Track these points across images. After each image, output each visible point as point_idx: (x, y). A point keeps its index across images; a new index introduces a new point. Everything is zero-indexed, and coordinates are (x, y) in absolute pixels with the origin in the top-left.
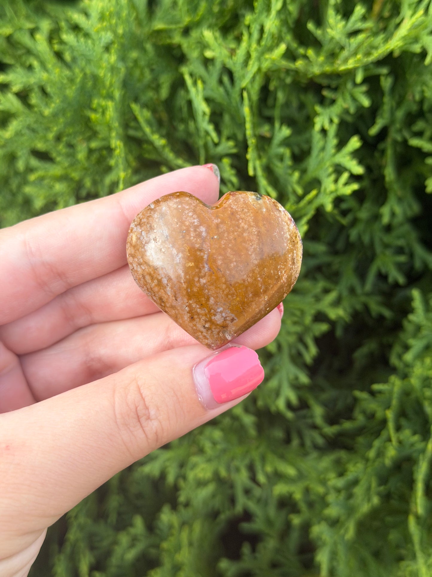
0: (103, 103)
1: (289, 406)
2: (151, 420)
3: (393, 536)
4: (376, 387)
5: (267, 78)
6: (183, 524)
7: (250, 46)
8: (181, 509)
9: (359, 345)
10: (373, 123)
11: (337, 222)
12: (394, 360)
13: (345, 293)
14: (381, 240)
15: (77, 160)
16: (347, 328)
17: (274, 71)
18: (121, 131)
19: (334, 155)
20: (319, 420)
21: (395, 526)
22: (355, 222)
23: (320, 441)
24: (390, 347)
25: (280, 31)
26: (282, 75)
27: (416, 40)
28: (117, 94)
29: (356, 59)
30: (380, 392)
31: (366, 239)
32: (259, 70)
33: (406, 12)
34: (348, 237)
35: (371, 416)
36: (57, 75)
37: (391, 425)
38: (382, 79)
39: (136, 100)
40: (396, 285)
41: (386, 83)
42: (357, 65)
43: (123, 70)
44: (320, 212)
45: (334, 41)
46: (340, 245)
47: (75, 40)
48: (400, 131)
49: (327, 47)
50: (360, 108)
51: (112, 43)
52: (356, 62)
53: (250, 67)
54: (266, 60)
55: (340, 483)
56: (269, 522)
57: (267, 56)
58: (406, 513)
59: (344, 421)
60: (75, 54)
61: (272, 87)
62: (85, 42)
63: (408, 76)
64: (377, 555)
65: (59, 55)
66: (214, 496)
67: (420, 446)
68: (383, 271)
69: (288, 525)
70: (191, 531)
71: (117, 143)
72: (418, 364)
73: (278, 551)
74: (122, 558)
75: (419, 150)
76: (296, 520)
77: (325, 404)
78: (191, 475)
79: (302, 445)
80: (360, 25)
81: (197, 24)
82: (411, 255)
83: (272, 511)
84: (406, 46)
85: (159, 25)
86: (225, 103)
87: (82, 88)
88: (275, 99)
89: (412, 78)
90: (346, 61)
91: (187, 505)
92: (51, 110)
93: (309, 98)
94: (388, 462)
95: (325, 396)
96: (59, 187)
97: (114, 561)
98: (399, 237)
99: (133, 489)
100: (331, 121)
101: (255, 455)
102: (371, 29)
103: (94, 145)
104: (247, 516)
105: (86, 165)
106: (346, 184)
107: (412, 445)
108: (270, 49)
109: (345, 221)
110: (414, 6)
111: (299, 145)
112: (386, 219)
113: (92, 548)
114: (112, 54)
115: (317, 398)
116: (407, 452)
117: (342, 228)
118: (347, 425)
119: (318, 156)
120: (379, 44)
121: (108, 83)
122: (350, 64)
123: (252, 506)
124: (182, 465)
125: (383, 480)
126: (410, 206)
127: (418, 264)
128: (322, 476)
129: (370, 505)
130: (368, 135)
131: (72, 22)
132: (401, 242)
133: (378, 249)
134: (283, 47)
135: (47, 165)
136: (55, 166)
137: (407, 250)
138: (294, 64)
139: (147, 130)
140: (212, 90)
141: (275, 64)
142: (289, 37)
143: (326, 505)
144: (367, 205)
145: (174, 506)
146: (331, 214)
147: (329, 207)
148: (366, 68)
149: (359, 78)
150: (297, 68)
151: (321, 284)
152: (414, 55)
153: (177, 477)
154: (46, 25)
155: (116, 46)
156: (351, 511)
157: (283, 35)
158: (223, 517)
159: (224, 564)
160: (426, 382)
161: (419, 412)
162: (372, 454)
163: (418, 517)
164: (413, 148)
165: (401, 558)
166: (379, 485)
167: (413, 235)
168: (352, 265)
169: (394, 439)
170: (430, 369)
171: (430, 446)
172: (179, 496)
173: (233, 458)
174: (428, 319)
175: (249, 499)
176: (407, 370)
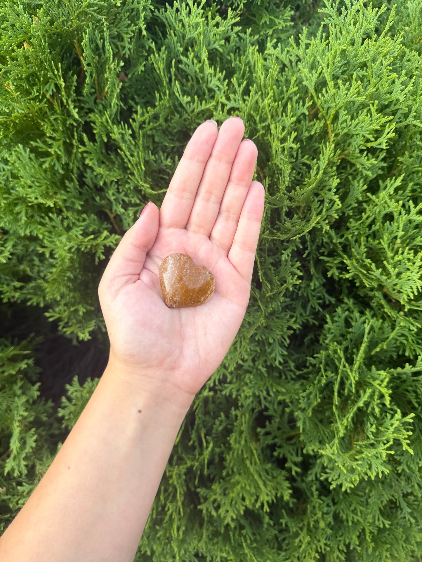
1: (280, 363)
3: (327, 414)
4: (316, 355)
6: (242, 415)
8: (240, 409)
9: (306, 336)
10: (304, 253)
12: (321, 342)
13: (299, 317)
14: (311, 294)
16: (300, 331)
19: (291, 268)
20: (293, 368)
21: (328, 409)
23: (294, 376)
24: (319, 336)
30: (318, 357)
31: (305, 295)
34: (298, 295)
35: (314, 366)
37: (323, 370)
40: (319, 311)
44: (287, 290)
48: (315, 254)
50: (299, 249)
55: (304, 394)
56: (275, 411)
58: (332, 404)
59: (303, 369)
64: (321, 421)
66: (252, 402)
67: (335, 377)
68: (313, 306)
69: (284, 412)
70: (245, 417)
72: (331, 344)
73: (279, 423)
74: (217, 430)
75: (323, 260)
76: (288, 410)
77: (294, 361)
78: (243, 394)
79: (286, 378)
82: (324, 299)
83: (276, 406)
91: (242, 406)
94: (323, 385)
95: (293, 358)
97: (214, 431)
98: (319, 293)
99: (218, 401)
100: (288, 256)
101: (268, 385)
104: (266, 409)
106: (297, 280)
107: (332, 377)
112: (312, 287)
113: (204, 427)
115: (290, 359)
116: (330, 380)
118: (305, 371)
123: (268, 405)
124: (238, 391)
125: (321, 392)
126: (321, 281)
127: (327, 302)
128: (297, 392)
129: (317, 402)
130: (302, 259)
132: (320, 295)
133: (311, 298)
137: (322, 297)
143: (299, 403)
145: (237, 408)
146: (292, 290)
147: (291, 288)
151: (289, 313)
152: (319, 229)
153: (237, 396)
156: (309, 405)
158: (256, 411)
159: (259, 430)
160: (335, 352)
161: (334, 363)
162: (316, 382)
163: (336, 406)
164: (320, 260)
165: (332, 422)
166: (320, 394)
167: (324, 291)
168: (300, 304)
169: (324, 376)
170: (336, 346)
171: (339, 378)
172: (238, 403)
173: (260, 387)
174: (333, 325)
175: (266, 402)
176: (327, 347)
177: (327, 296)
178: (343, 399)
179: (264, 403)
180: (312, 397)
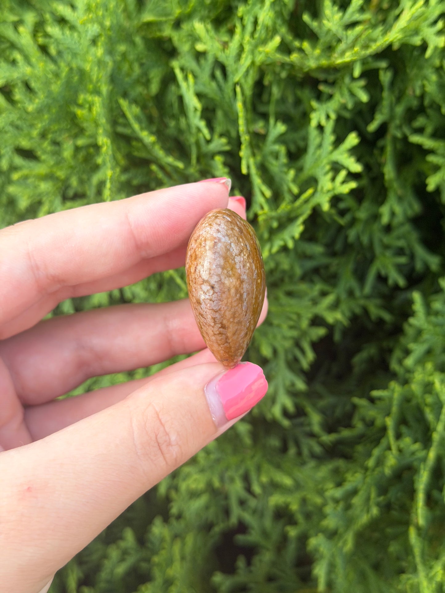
0: (90, 98)
1: (285, 413)
2: (172, 446)
3: (394, 548)
4: (375, 393)
5: (262, 72)
6: (176, 537)
7: (243, 38)
8: (174, 522)
9: (358, 350)
10: (372, 119)
11: (335, 221)
12: (394, 366)
13: (343, 296)
14: (381, 241)
15: (63, 159)
16: (345, 332)
17: (268, 65)
18: (108, 127)
19: (331, 152)
20: (316, 428)
21: (395, 537)
22: (353, 222)
23: (317, 449)
24: (390, 351)
25: (274, 23)
26: (278, 69)
27: (416, 32)
28: (105, 89)
29: (353, 52)
30: (380, 399)
31: (365, 240)
32: (253, 63)
33: (406, 3)
34: (346, 237)
35: (370, 424)
36: (41, 69)
37: (391, 433)
38: (381, 73)
39: (125, 95)
40: (397, 288)
41: (385, 77)
42: (355, 58)
43: (110, 64)
44: (316, 212)
45: (331, 34)
46: (339, 246)
47: (61, 33)
48: (400, 127)
49: (323, 40)
50: (358, 104)
51: (99, 36)
52: (353, 55)
53: (242, 61)
54: (260, 53)
55: (338, 493)
56: (265, 534)
57: (261, 49)
58: (407, 523)
59: (342, 428)
60: (61, 47)
61: (266, 82)
62: (71, 35)
63: (408, 71)
64: (377, 567)
65: (44, 49)
66: (207, 507)
67: (421, 454)
68: (383, 272)
69: (285, 538)
70: (184, 544)
71: (104, 141)
72: (419, 369)
73: (274, 564)
74: (112, 572)
75: (419, 147)
76: (293, 532)
77: (322, 411)
78: (183, 486)
79: (299, 454)
80: (357, 17)
81: (189, 17)
82: (412, 257)
83: (268, 523)
84: (406, 39)
85: (148, 17)
86: (218, 98)
87: (68, 84)
88: (270, 94)
89: (412, 72)
90: (343, 53)
91: (179, 517)
92: (35, 106)
93: (306, 94)
94: (387, 471)
95: (322, 403)
96: (44, 186)
97: (104, 575)
98: (399, 238)
100: (328, 117)
101: (250, 465)
102: (369, 21)
103: (81, 142)
104: (242, 528)
105: (73, 163)
106: (343, 182)
107: (413, 453)
108: (264, 42)
109: (342, 221)
111: (295, 143)
112: (385, 219)
113: (81, 563)
114: (99, 48)
115: (314, 405)
116: (408, 460)
117: (340, 229)
118: (346, 433)
119: (314, 153)
120: (378, 36)
121: (94, 78)
122: (347, 57)
123: (248, 517)
124: (174, 476)
125: (383, 490)
126: (411, 206)
127: (419, 266)
128: (320, 486)
129: (369, 515)
130: (366, 131)
131: (58, 14)
132: (401, 243)
133: (378, 250)
134: (277, 40)
135: (32, 164)
136: (39, 165)
137: (407, 251)
138: (289, 57)
139: (136, 126)
140: (204, 85)
141: (269, 57)
142: (283, 30)
143: (324, 516)
144: (366, 204)
145: (166, 519)
146: (328, 213)
147: (326, 207)
148: (364, 61)
149: (357, 72)
150: (292, 61)
152: (414, 48)
153: (169, 489)
154: (30, 18)
155: (103, 39)
156: (349, 522)
157: (278, 27)
158: (217, 529)
159: (218, 578)
160: (428, 387)
161: (420, 419)
162: (371, 463)
163: (418, 529)
164: (412, 145)
165: (402, 571)
166: (379, 495)
167: (414, 236)
168: (350, 266)
169: (394, 448)
170: (431, 374)
171: (432, 455)
172: (171, 507)
173: (227, 468)
174: (429, 322)
175: (244, 510)
176: (407, 375)
178: (438, 512)
179: (236, 512)
180: (357, 501)
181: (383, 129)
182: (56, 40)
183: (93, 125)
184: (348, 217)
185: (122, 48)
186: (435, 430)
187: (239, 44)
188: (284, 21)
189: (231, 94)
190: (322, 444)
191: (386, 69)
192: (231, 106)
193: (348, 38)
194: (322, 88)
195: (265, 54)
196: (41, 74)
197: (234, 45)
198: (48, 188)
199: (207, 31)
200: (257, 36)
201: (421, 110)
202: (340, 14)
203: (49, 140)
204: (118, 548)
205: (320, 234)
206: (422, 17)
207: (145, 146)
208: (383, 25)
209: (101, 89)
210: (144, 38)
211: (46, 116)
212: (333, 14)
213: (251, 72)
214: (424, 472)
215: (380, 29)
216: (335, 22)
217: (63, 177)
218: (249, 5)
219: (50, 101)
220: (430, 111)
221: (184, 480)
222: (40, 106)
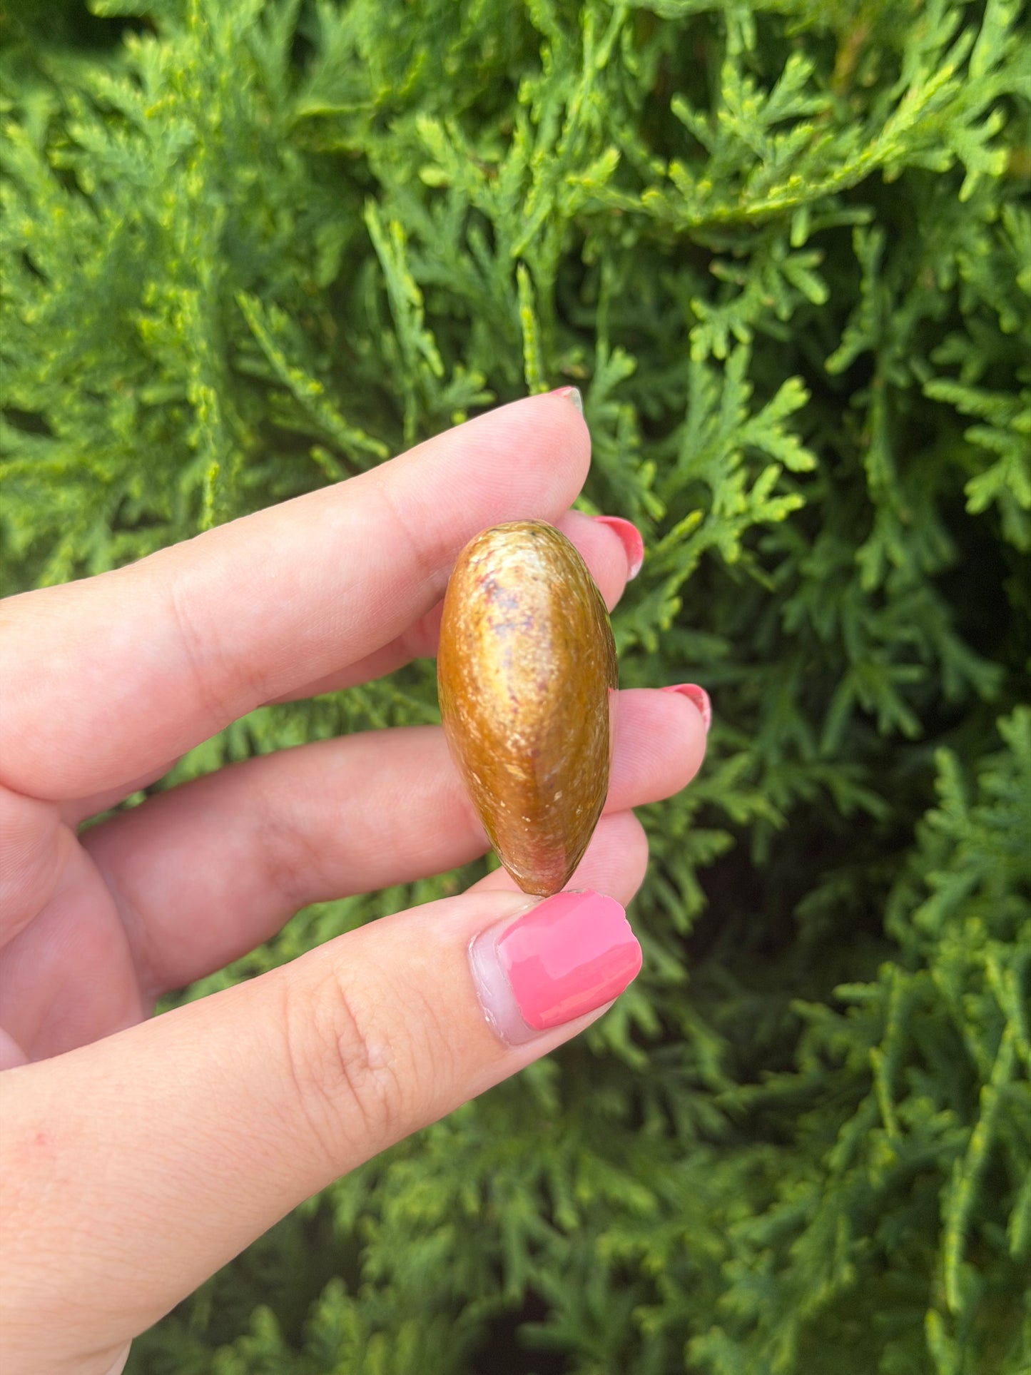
0: (171, 291)
1: (635, 1032)
2: (372, 1070)
3: (892, 1361)
4: (844, 991)
5: (578, 232)
6: (375, 1329)
7: (530, 155)
8: (369, 1292)
9: (812, 885)
10: (838, 343)
11: (750, 581)
12: (895, 924)
13: (774, 759)
14: (862, 628)
15: (111, 433)
16: (778, 844)
17: (592, 217)
18: (217, 362)
19: (744, 423)
20: (711, 1071)
21: (897, 1334)
22: (797, 582)
23: (714, 1121)
24: (886, 888)
25: (605, 120)
26: (616, 226)
27: (939, 140)
28: (206, 272)
29: (789, 186)
30: (859, 1004)
31: (825, 626)
32: (555, 212)
33: (915, 71)
34: (781, 619)
35: (831, 1062)
36: (57, 223)
37: (883, 1086)
38: (859, 235)
39: (257, 286)
40: (898, 737)
41: (868, 247)
42: (792, 200)
43: (220, 212)
44: (709, 560)
45: (738, 142)
46: (762, 640)
47: (105, 138)
48: (902, 362)
49: (721, 158)
50: (803, 307)
51: (195, 145)
52: (787, 193)
53: (528, 208)
54: (571, 187)
55: (759, 1229)
56: (590, 1322)
57: (571, 178)
58: (923, 1300)
59: (770, 1074)
60: (107, 174)
61: (588, 257)
62: (129, 145)
63: (922, 230)
65: (68, 180)
66: (450, 1259)
67: (955, 1138)
68: (867, 703)
69: (635, 1336)
70: (393, 1348)
71: (201, 392)
72: (952, 931)
75: (949, 408)
76: (651, 1322)
77: (726, 1032)
78: (394, 1209)
79: (671, 1131)
80: (801, 104)
81: (411, 104)
82: (936, 666)
83: (597, 1294)
84: (914, 155)
85: (311, 105)
86: (474, 294)
87: (121, 255)
88: (599, 285)
89: (932, 235)
90: (764, 192)
91: (384, 1281)
92: (42, 309)
93: (683, 283)
94: (876, 1179)
95: (725, 1011)
96: (68, 498)
98: (905, 622)
101: (554, 1159)
102: (830, 112)
103: (151, 395)
104: (536, 1307)
105: (132, 444)
106: (775, 494)
107: (938, 1135)
108: (581, 164)
109: (768, 583)
110: (935, 56)
111: (658, 397)
112: (870, 579)
114: (193, 173)
115: (706, 1018)
116: (926, 1150)
117: (767, 598)
118: (777, 1085)
119: (703, 425)
120: (850, 150)
121: (182, 244)
122: (773, 198)
123: (549, 1282)
124: (374, 1183)
125: (865, 1223)
126: (932, 547)
127: (952, 687)
128: (718, 1212)
129: (833, 1286)
130: (824, 372)
131: (99, 96)
132: (907, 634)
133: (855, 650)
134: (611, 157)
135: (39, 445)
136: (58, 447)
137: (925, 654)
138: (640, 199)
139: (278, 358)
140: (443, 264)
141: (592, 198)
142: (627, 136)
143: (723, 1285)
144: (825, 542)
145: (353, 1291)
146: (739, 566)
147: (732, 552)
148: (816, 209)
149: (799, 236)
150: (645, 207)
152: (938, 176)
153: (361, 1213)
154: (39, 105)
155: (202, 152)
156: (787, 1298)
157: (614, 128)
158: (474, 1311)
160: (972, 978)
161: (956, 1052)
162: (836, 1157)
163: (948, 1317)
164: (932, 403)
166: (856, 1235)
167: (940, 617)
168: (791, 688)
169: (890, 1123)
170: (980, 946)
171: (979, 1141)
172: (367, 1259)
173: (499, 1165)
174: (974, 821)
175: (539, 1266)
176: (926, 948)
177: (955, 653)
178: (997, 1277)
179: (520, 1268)
180: (801, 1248)
181: (864, 366)
182: (95, 156)
183: (180, 355)
184: (783, 573)
185: (247, 175)
186: (987, 1080)
187: (522, 166)
188: (629, 112)
189: (506, 283)
190: (724, 1111)
191: (869, 227)
192: (507, 314)
193: (779, 154)
194: (718, 269)
195: (584, 191)
196: (57, 234)
197: (511, 170)
198: (74, 503)
199: (448, 136)
200: (562, 148)
201: (954, 323)
202: (760, 97)
203: (77, 389)
204: (239, 1355)
205: (720, 612)
206: (955, 105)
207: (298, 405)
208: (861, 124)
209: (198, 269)
210: (304, 154)
211: (69, 334)
212: (742, 98)
213: (551, 232)
214: (960, 1181)
215: (855, 131)
216: (746, 116)
217: (108, 476)
218: (545, 75)
219: (80, 299)
220: (974, 325)
221: (396, 1193)
222: (54, 309)
